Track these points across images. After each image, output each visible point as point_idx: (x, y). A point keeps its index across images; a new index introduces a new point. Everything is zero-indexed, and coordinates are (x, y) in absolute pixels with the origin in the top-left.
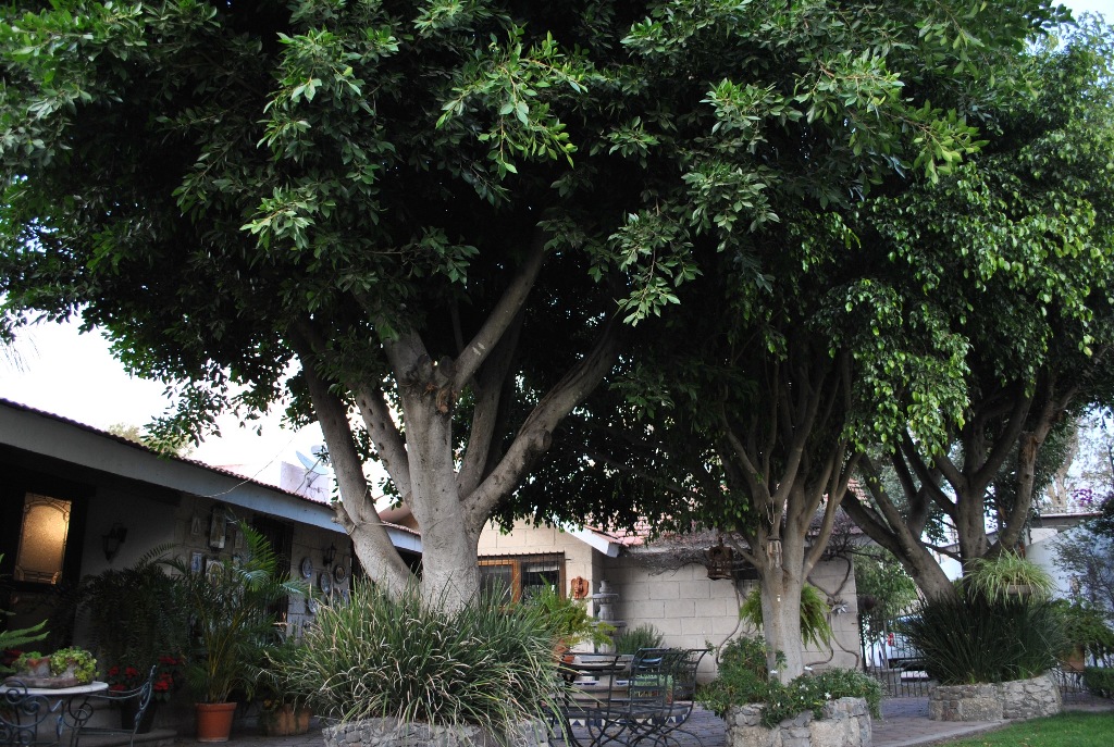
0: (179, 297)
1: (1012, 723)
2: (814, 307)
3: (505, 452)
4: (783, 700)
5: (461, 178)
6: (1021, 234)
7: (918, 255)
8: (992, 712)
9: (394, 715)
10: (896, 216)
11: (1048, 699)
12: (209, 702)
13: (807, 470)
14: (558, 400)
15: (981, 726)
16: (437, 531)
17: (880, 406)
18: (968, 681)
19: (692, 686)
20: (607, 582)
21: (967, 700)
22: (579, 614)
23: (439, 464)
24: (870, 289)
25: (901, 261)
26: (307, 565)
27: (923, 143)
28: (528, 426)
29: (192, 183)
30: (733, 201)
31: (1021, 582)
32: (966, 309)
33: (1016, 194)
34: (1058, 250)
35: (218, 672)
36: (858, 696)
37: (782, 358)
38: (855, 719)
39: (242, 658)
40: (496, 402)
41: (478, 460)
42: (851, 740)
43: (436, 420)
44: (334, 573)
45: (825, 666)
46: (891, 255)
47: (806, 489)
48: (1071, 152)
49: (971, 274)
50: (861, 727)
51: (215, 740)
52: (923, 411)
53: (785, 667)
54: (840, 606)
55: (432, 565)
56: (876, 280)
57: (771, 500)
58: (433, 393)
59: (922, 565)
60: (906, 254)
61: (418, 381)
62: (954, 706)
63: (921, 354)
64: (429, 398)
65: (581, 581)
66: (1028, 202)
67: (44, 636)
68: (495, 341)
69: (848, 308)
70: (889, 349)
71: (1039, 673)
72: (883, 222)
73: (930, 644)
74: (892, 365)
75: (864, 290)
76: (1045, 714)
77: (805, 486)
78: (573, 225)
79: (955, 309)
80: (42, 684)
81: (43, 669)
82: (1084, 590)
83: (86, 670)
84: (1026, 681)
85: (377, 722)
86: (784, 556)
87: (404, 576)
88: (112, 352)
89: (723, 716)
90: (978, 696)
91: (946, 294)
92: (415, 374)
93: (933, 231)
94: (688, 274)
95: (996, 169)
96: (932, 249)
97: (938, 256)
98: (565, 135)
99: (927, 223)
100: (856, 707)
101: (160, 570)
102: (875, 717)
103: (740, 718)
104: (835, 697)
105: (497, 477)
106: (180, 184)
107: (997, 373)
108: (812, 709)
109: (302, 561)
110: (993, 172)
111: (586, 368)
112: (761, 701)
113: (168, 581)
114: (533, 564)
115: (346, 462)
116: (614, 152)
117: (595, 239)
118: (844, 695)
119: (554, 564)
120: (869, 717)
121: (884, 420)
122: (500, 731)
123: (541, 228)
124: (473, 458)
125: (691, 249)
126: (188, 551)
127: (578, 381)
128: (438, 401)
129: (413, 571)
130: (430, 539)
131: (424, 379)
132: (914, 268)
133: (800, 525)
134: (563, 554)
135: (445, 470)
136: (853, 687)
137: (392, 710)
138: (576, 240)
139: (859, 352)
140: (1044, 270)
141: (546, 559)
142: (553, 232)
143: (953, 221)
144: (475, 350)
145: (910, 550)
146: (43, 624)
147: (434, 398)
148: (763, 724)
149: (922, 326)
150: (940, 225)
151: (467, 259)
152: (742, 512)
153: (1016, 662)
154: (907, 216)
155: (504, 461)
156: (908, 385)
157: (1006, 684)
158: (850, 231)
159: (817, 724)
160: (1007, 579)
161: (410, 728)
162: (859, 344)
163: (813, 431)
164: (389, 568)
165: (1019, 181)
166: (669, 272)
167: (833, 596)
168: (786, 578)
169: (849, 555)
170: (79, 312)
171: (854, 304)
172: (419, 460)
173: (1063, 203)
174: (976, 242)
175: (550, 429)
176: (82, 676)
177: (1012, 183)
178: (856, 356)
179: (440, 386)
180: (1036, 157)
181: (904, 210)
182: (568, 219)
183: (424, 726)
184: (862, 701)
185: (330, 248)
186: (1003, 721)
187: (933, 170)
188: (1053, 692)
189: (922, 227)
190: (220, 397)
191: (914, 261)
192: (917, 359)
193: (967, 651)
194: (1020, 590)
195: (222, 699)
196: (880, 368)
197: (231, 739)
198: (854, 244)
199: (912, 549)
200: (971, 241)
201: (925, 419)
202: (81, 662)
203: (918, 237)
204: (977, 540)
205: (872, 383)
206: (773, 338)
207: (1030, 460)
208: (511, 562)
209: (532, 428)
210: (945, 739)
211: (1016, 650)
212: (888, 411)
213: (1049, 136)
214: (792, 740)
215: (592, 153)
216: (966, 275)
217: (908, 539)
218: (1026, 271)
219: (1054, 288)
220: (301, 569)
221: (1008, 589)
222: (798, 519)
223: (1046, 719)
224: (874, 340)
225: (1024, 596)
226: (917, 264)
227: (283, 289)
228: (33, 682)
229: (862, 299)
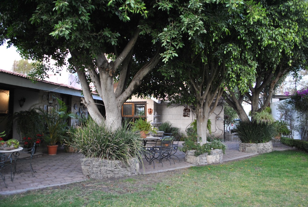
0: (35, 39)
1: (259, 154)
2: (216, 49)
3: (129, 85)
4: (200, 150)
5: (115, 14)
6: (276, 33)
7: (246, 37)
8: (255, 151)
9: (99, 157)
10: (241, 25)
11: (269, 148)
12: (51, 145)
13: (212, 89)
14: (144, 71)
15: (251, 154)
16: (110, 108)
17: (231, 79)
18: (250, 143)
19: (179, 137)
20: (157, 112)
21: (249, 147)
22: (148, 126)
23: (110, 90)
24: (232, 47)
25: (241, 39)
26: (76, 106)
27: (250, 12)
28: (135, 78)
29: (35, 17)
30: (194, 27)
31: (266, 119)
32: (258, 52)
33: (276, 19)
34: (286, 38)
35: (53, 137)
36: (220, 149)
37: (206, 64)
38: (219, 155)
39: (59, 134)
40: (126, 70)
41: (121, 87)
42: (217, 160)
43: (109, 79)
44: (83, 107)
45: (214, 133)
46: (239, 37)
47: (211, 94)
48: (294, 9)
49: (260, 44)
50: (220, 157)
51: (53, 155)
52: (243, 83)
53: (202, 141)
54: (219, 118)
55: (108, 117)
56: (234, 44)
57: (201, 97)
58: (108, 71)
59: (241, 112)
60: (243, 37)
61: (104, 68)
62: (245, 148)
63: (244, 65)
64: (107, 72)
65: (151, 109)
66: (280, 22)
67: (5, 135)
68: (125, 57)
69: (225, 52)
70: (235, 64)
71: (268, 141)
72: (238, 27)
73: (241, 133)
74: (236, 68)
75: (230, 47)
76: (268, 152)
77: (211, 93)
78: (148, 27)
79: (255, 52)
80: (5, 149)
81: (5, 145)
82: (283, 117)
83: (17, 145)
84: (264, 143)
85: (94, 159)
86: (204, 112)
87: (101, 118)
88: (17, 51)
89: (185, 152)
90: (252, 147)
91: (253, 48)
92: (103, 66)
93: (251, 30)
94: (181, 45)
95: (272, 11)
96: (250, 36)
97: (252, 38)
98: (145, 8)
99: (250, 28)
100: (219, 152)
101: (35, 111)
102: (224, 154)
103: (189, 153)
104: (214, 149)
105: (126, 92)
106: (31, 17)
107: (265, 67)
108: (208, 152)
109: (75, 105)
110: (271, 11)
111: (151, 62)
112: (195, 149)
113: (38, 114)
114: (138, 104)
115: (85, 85)
116: (160, 9)
117: (154, 31)
118: (216, 148)
119: (143, 104)
120: (222, 154)
121: (232, 84)
122: (126, 162)
123: (139, 27)
124: (120, 86)
125: (182, 38)
126: (43, 104)
127: (149, 66)
128: (110, 73)
129: (104, 117)
130: (108, 110)
131: (105, 67)
132: (245, 41)
133: (209, 104)
134: (146, 102)
135: (112, 92)
136: (219, 146)
137: (98, 156)
138: (148, 32)
139: (227, 64)
140: (281, 42)
141: (141, 103)
142: (142, 29)
143: (257, 28)
144: (120, 59)
145: (238, 108)
146: (4, 132)
147: (108, 72)
148: (195, 155)
149: (245, 58)
150: (253, 29)
151: (117, 38)
152: (193, 101)
153: (262, 139)
154: (245, 25)
155: (128, 88)
156: (240, 73)
157: (259, 144)
158: (228, 30)
159: (209, 156)
160: (263, 118)
161: (102, 161)
162: (227, 62)
163: (214, 79)
164: (97, 116)
165: (278, 15)
166: (175, 45)
167: (218, 115)
168: (204, 118)
169: (223, 105)
170: (6, 42)
171: (227, 51)
172: (105, 89)
173: (289, 23)
174: (263, 35)
175: (141, 79)
176: (16, 146)
177: (276, 16)
178: (226, 65)
179: (110, 69)
180: (284, 9)
181: (244, 24)
182: (147, 25)
183: (106, 160)
184: (221, 150)
185: (76, 36)
186: (257, 153)
187: (251, 20)
188: (271, 146)
189: (248, 29)
190: (48, 66)
191: (245, 39)
192: (243, 67)
193: (250, 135)
194: (265, 121)
195: (54, 144)
196: (232, 69)
197: (57, 154)
198: (228, 33)
199: (239, 107)
200: (262, 35)
201: (243, 85)
202: (15, 143)
203: (247, 32)
204: (256, 106)
205: (230, 73)
206: (204, 58)
207: (273, 87)
208: (132, 103)
209: (136, 79)
210: (242, 158)
211: (263, 135)
212: (233, 81)
213: (288, 3)
214: (202, 160)
215: (154, 7)
216: (259, 44)
217: (238, 105)
218: (276, 43)
219: (283, 48)
220: (74, 107)
221: (262, 120)
222: (208, 102)
223: (268, 153)
224: (232, 62)
225: (266, 122)
226: (246, 40)
227: (64, 44)
228: (3, 149)
229: (229, 50)
